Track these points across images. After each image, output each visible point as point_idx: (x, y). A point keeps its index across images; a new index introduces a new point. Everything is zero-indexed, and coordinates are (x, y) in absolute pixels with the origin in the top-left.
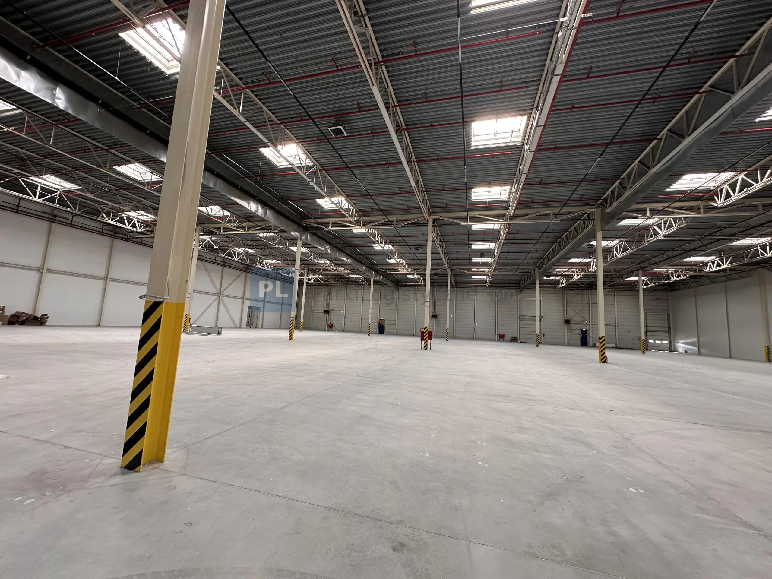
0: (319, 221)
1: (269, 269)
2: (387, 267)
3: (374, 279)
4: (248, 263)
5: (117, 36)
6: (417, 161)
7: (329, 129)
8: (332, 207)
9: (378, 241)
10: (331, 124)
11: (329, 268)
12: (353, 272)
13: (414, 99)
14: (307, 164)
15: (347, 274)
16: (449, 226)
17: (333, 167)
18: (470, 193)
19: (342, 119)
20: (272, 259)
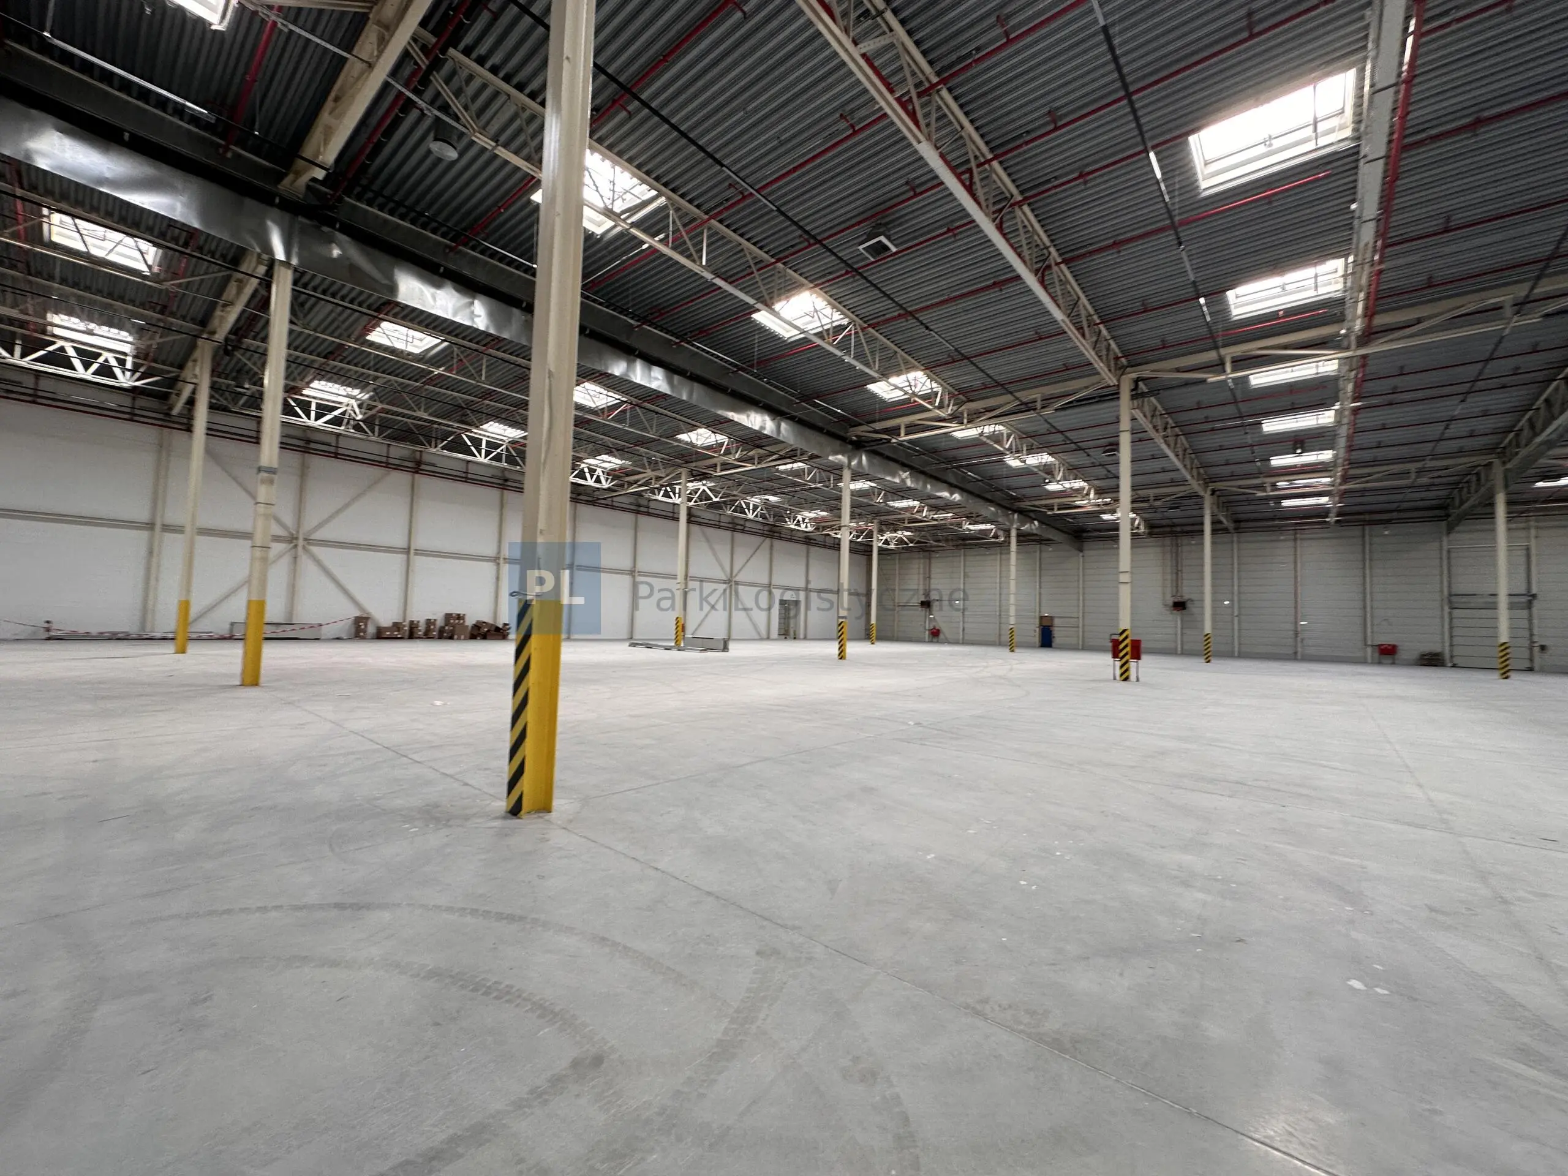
0: (878, 426)
1: (810, 529)
2: (1044, 502)
3: (1018, 529)
4: (771, 521)
5: (529, 202)
6: (1065, 261)
7: (861, 247)
8: (897, 395)
9: (1010, 449)
10: (865, 237)
11: (917, 516)
12: (974, 519)
13: (1028, 132)
14: (835, 324)
15: (960, 525)
16: (1184, 390)
17: (887, 316)
18: (1224, 303)
19: (883, 221)
20: (810, 510)
